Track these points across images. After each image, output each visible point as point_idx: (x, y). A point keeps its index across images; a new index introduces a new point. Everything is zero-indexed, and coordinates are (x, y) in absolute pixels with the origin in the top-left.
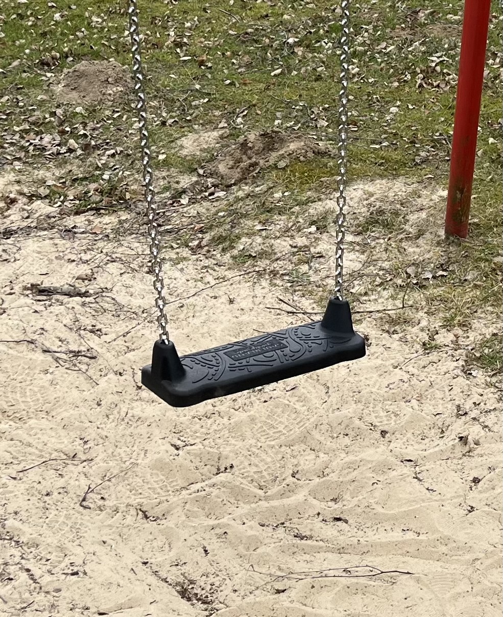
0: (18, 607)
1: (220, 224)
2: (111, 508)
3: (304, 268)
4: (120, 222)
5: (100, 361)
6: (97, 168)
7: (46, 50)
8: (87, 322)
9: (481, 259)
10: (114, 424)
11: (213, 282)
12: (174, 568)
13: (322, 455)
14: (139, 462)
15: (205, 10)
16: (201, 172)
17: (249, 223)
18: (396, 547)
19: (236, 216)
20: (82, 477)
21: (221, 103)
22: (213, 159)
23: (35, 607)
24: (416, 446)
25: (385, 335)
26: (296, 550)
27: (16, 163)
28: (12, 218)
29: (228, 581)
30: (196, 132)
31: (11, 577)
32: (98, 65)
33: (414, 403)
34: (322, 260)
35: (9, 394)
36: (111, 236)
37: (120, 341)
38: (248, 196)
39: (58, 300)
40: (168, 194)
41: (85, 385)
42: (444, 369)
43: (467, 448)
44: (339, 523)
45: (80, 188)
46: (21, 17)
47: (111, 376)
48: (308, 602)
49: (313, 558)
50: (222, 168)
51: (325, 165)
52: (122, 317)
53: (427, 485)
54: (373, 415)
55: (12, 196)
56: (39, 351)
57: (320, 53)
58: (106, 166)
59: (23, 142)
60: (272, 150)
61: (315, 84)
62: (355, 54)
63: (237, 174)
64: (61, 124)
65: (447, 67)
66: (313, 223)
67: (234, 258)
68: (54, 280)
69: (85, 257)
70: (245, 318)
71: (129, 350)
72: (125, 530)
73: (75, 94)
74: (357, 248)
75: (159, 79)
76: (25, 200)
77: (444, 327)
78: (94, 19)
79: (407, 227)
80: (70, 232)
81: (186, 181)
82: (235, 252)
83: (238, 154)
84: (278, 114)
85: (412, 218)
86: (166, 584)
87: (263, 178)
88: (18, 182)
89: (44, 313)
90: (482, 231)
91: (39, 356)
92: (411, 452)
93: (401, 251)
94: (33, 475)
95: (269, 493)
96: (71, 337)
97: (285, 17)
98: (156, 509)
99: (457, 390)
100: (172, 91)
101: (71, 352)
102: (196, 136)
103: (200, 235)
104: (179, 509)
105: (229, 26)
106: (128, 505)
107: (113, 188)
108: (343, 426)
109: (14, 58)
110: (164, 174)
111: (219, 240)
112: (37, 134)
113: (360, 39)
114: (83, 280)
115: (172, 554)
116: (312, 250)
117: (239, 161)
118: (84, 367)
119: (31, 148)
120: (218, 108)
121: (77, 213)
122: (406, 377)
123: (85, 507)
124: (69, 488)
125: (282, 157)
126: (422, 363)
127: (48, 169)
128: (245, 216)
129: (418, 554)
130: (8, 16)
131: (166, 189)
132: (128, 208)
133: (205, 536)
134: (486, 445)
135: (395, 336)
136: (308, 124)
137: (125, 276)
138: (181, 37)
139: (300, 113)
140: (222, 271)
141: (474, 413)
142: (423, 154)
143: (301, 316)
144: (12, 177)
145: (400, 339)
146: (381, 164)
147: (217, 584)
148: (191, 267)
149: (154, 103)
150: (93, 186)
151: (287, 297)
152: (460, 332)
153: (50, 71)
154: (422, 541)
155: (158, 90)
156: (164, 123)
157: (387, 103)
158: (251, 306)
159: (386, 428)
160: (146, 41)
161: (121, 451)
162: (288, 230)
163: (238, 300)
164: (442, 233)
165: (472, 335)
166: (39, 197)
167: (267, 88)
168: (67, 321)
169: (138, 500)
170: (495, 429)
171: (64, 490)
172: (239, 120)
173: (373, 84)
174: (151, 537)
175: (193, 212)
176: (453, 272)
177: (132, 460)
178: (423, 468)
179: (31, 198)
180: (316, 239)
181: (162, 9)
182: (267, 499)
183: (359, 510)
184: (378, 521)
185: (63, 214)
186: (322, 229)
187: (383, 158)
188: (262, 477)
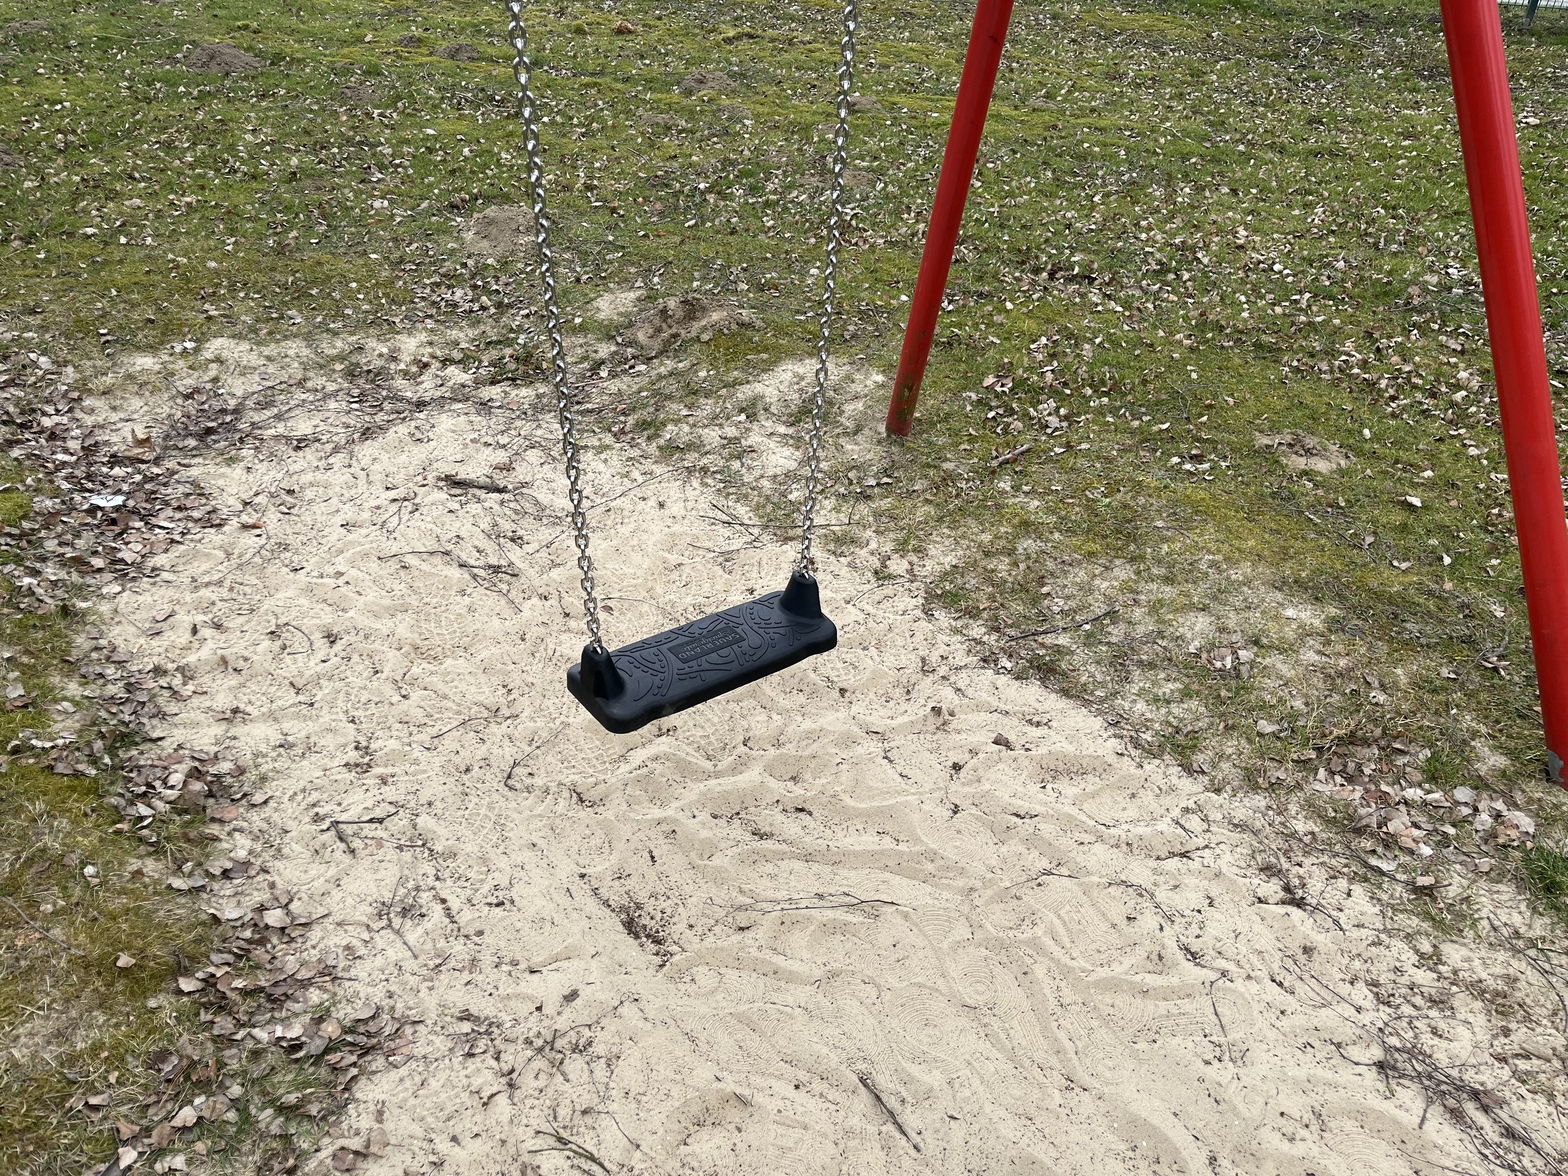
0: (431, 964)
1: (645, 406)
2: (540, 788)
3: (736, 465)
4: (538, 396)
5: (523, 579)
6: (512, 330)
7: (455, 190)
8: (506, 526)
9: (929, 466)
10: (541, 665)
11: (640, 479)
12: (617, 883)
13: (775, 717)
14: (571, 720)
15: (613, 148)
16: (619, 340)
17: (675, 406)
18: (872, 858)
19: (662, 397)
20: (506, 742)
21: (635, 259)
22: (631, 325)
23: (452, 963)
24: (883, 712)
25: (832, 558)
26: (756, 857)
27: (428, 321)
28: (425, 385)
29: (681, 909)
30: (611, 291)
31: (424, 911)
32: (508, 211)
33: (873, 651)
34: (754, 455)
35: (422, 624)
36: (530, 412)
37: (543, 553)
38: (671, 374)
39: (474, 496)
40: (586, 365)
41: (507, 612)
42: (901, 607)
43: (941, 720)
44: (802, 815)
45: (494, 352)
46: (430, 150)
47: (535, 600)
48: (778, 945)
49: (776, 871)
50: (641, 337)
51: (750, 340)
52: (545, 521)
53: (899, 769)
54: (829, 665)
55: (425, 359)
56: (455, 565)
57: (732, 200)
58: (520, 329)
59: (434, 298)
60: (693, 319)
61: (731, 239)
62: (767, 204)
63: (657, 345)
64: (473, 276)
65: (863, 220)
66: (742, 410)
67: (660, 448)
68: (470, 470)
69: (504, 440)
70: (676, 528)
71: (554, 565)
72: (558, 821)
73: (485, 244)
74: (791, 442)
75: (570, 228)
76: (438, 365)
77: (896, 551)
78: (504, 155)
79: (843, 420)
80: (485, 407)
81: (605, 350)
82: (662, 442)
83: (657, 321)
84: (696, 274)
85: (848, 408)
86: (608, 911)
87: (685, 351)
88: (431, 344)
89: (461, 513)
90: (925, 427)
91: (455, 573)
92: (878, 719)
93: (839, 448)
94: (449, 743)
95: (719, 768)
96: (489, 546)
97: (694, 158)
98: (592, 792)
99: (919, 637)
100: (585, 242)
101: (490, 567)
102: (612, 297)
103: (622, 418)
104: (619, 794)
105: (639, 167)
106: (560, 784)
107: (530, 355)
108: (796, 680)
109: (423, 198)
110: (581, 341)
111: (643, 425)
112: (449, 287)
113: (770, 187)
114: (501, 469)
115: (614, 859)
116: (743, 442)
117: (659, 330)
118: (504, 587)
119: (443, 304)
120: (633, 264)
121: (493, 383)
122: (861, 617)
123: (511, 788)
124: (492, 759)
125: (704, 329)
126: (877, 598)
127: (461, 328)
128: (670, 397)
129: (898, 869)
130: (417, 149)
131: (585, 358)
132: (545, 380)
133: (650, 834)
134: (963, 717)
135: (842, 559)
136: (729, 288)
137: (546, 467)
138: (591, 178)
139: (717, 274)
140: (648, 465)
141: (943, 671)
142: (851, 328)
143: (738, 527)
144: (423, 337)
145: (849, 565)
146: (809, 340)
147: (669, 911)
148: (615, 458)
149: (567, 256)
150: (508, 351)
151: (721, 502)
152: (915, 559)
153: (460, 215)
154: (901, 854)
155: (570, 241)
156: (578, 280)
157: (806, 262)
158: (683, 512)
159: (844, 685)
160: (556, 182)
161: (550, 703)
162: (716, 417)
163: (668, 504)
164: (882, 428)
165: (929, 564)
166: (453, 362)
167: (682, 242)
168: (485, 525)
169: (572, 777)
170: (970, 692)
171: (486, 763)
172: (656, 280)
173: (790, 240)
174: (587, 832)
175: (614, 389)
176: (898, 480)
177: (562, 718)
178: (892, 744)
179: (446, 362)
180: (747, 430)
181: (571, 146)
182: (717, 775)
183: (824, 799)
184: (848, 815)
185: (478, 383)
186: (752, 417)
187: (810, 333)
188: (710, 743)
